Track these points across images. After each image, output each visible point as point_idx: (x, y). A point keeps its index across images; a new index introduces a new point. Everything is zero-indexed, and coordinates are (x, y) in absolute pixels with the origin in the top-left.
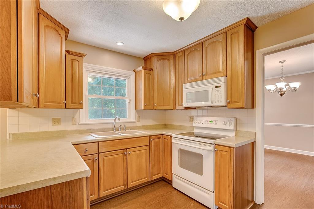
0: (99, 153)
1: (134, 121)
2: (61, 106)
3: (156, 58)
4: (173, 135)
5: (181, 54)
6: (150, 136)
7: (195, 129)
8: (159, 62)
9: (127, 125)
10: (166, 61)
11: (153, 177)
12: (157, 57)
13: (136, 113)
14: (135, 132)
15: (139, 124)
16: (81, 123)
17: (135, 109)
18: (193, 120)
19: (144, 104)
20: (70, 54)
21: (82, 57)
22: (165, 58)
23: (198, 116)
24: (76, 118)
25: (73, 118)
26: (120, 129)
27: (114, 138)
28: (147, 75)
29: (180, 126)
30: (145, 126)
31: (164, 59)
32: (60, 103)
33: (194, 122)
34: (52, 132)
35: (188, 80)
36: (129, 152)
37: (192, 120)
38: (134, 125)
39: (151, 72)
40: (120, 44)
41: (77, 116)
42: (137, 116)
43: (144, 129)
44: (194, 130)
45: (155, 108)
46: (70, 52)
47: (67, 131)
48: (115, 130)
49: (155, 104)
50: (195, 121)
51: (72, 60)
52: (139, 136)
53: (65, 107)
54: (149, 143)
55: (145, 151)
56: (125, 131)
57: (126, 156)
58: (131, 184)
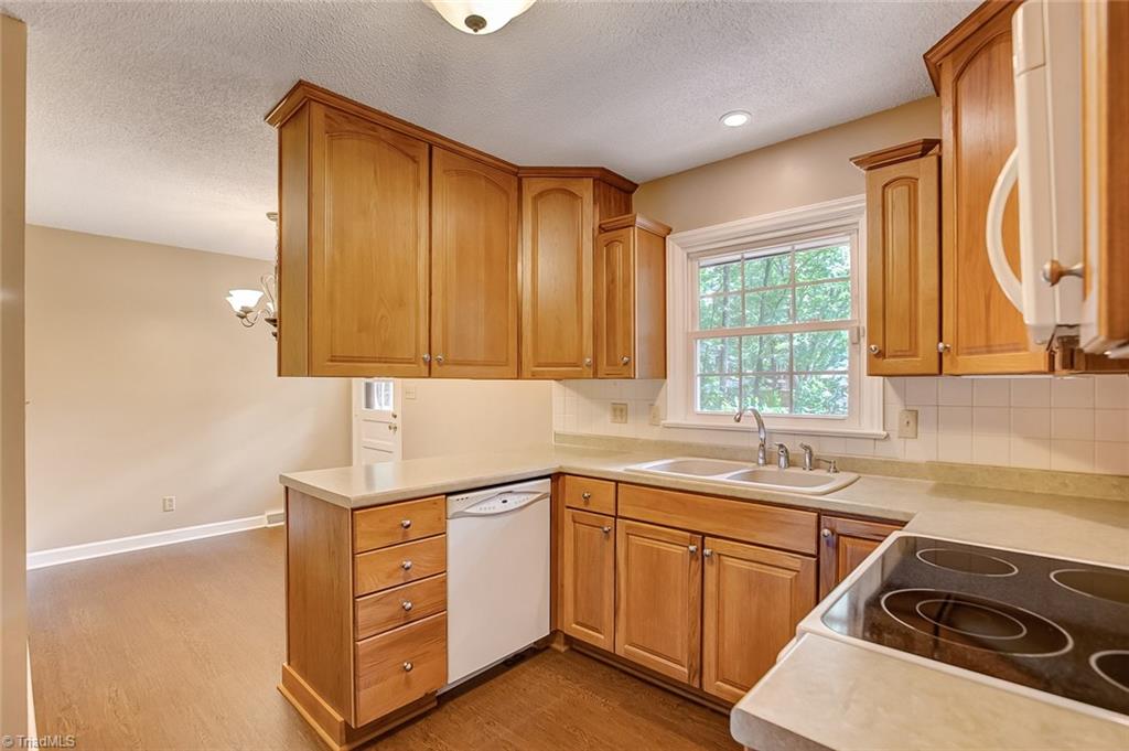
0: (617, 516)
1: (877, 430)
2: (581, 372)
6: (821, 512)
8: (967, 82)
12: (954, 61)
13: (890, 391)
16: (670, 420)
20: (609, 231)
21: (631, 226)
22: (994, 31)
25: (651, 406)
26: (782, 460)
31: (989, 45)
32: (578, 367)
34: (609, 439)
36: (707, 551)
41: (659, 402)
42: (897, 407)
43: (941, 483)
45: (946, 365)
46: (604, 226)
47: (636, 440)
48: (761, 461)
49: (940, 345)
51: (609, 244)
52: (758, 498)
53: (595, 376)
54: (814, 545)
55: (789, 575)
56: (807, 472)
57: (697, 559)
58: (718, 686)
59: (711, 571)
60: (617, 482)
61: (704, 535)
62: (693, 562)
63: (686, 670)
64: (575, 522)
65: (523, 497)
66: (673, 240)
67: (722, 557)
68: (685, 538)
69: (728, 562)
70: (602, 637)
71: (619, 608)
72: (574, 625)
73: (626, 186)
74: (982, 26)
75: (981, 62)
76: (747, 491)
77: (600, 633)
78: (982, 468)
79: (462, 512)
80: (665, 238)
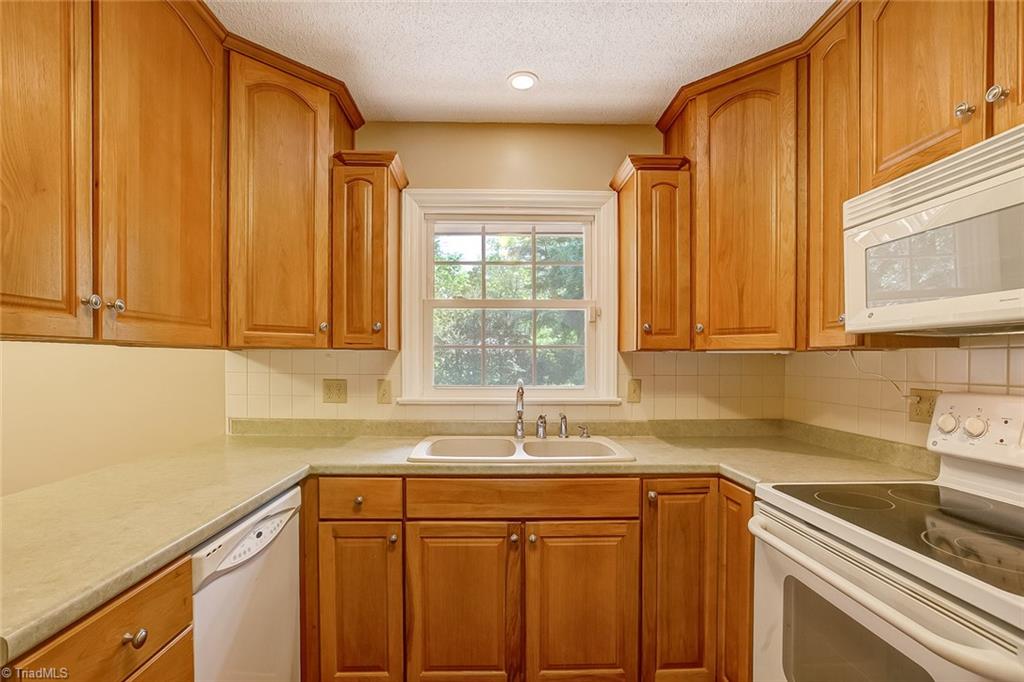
0: (405, 519)
1: (613, 398)
2: (313, 340)
3: (705, 102)
4: (764, 489)
5: (838, 34)
6: (643, 476)
7: (943, 468)
8: (720, 120)
9: (574, 417)
10: (757, 105)
11: (659, 671)
12: (709, 99)
13: (622, 364)
14: (602, 450)
15: (638, 413)
16: (406, 398)
17: (619, 349)
18: (930, 414)
19: (643, 324)
20: (346, 164)
21: (384, 165)
22: (748, 87)
23: (971, 389)
24: (389, 382)
25: (381, 381)
26: (541, 430)
27: (465, 468)
28: (656, 195)
29: (853, 439)
30: (665, 423)
31: (743, 96)
32: (309, 333)
33: (933, 424)
34: (321, 423)
35: (881, 167)
36: (533, 537)
37: (923, 405)
38: (615, 416)
39: (682, 176)
40: (523, 83)
41: (391, 376)
42: (627, 377)
43: (659, 437)
44: (938, 471)
45: (699, 342)
46: (345, 157)
47: (361, 422)
48: (519, 433)
49: (699, 326)
50: (941, 419)
51: (352, 183)
52: (585, 472)
53: (331, 345)
54: (638, 509)
55: (614, 542)
56: (564, 439)
57: (517, 548)
58: (543, 675)
59: (533, 559)
60: (404, 477)
61: (524, 520)
62: (512, 554)
63: (503, 672)
64: (336, 537)
65: (277, 520)
66: (410, 194)
67: (545, 540)
68: (500, 528)
69: (551, 543)
70: (386, 674)
71: (411, 631)
72: (338, 674)
73: (354, 119)
74: (737, 80)
75: (737, 106)
76: (572, 467)
77: (383, 670)
78: (684, 422)
79: (215, 572)
80: (400, 191)
